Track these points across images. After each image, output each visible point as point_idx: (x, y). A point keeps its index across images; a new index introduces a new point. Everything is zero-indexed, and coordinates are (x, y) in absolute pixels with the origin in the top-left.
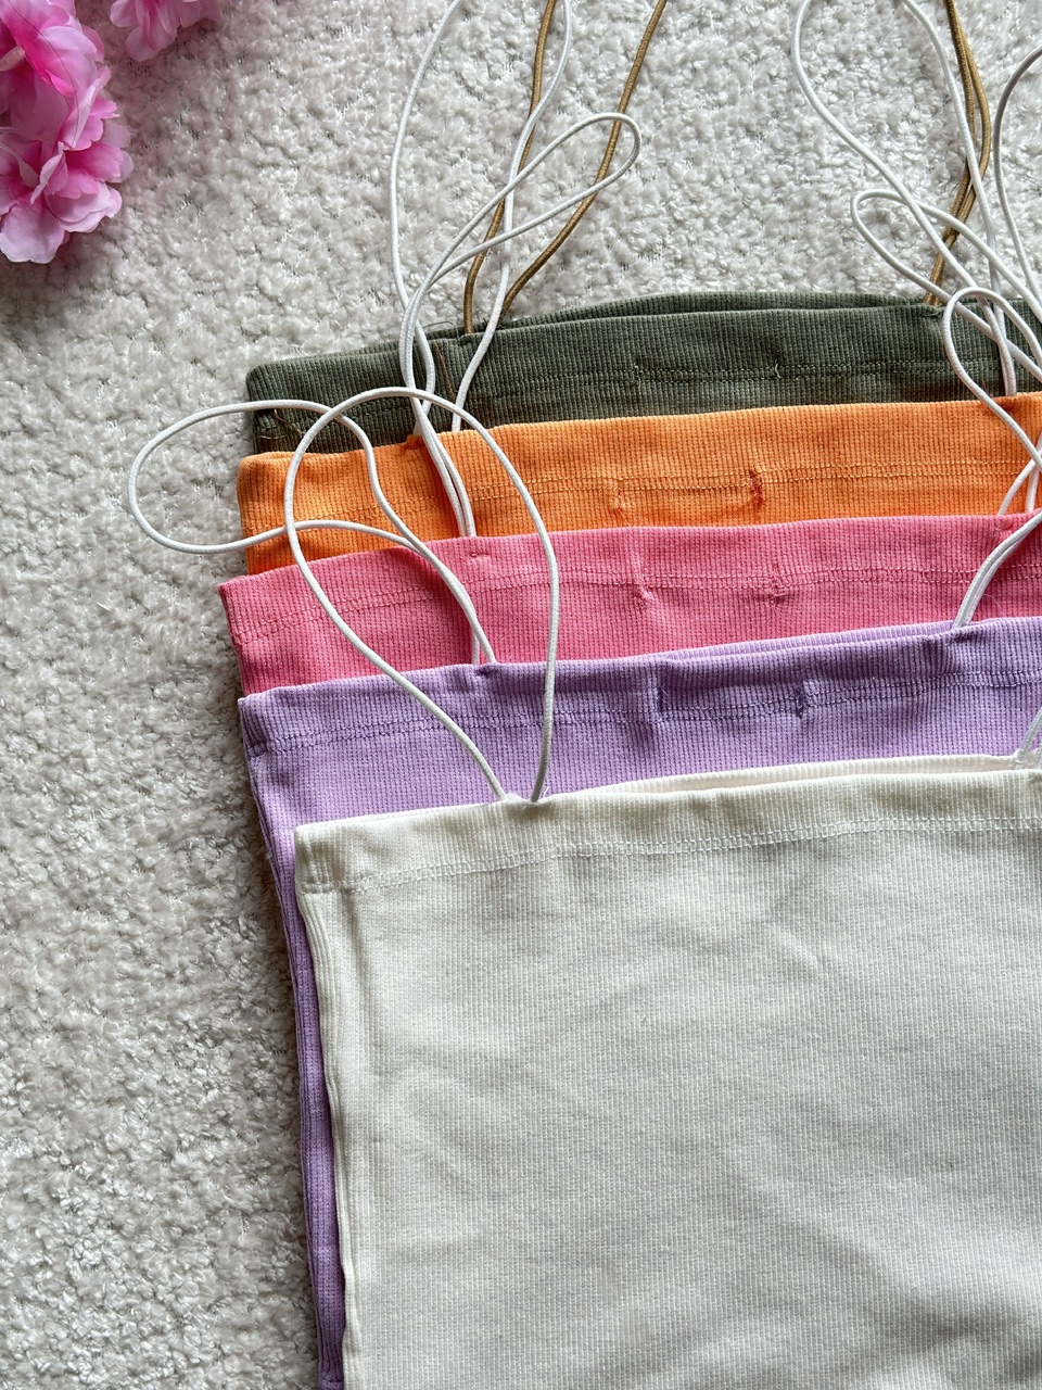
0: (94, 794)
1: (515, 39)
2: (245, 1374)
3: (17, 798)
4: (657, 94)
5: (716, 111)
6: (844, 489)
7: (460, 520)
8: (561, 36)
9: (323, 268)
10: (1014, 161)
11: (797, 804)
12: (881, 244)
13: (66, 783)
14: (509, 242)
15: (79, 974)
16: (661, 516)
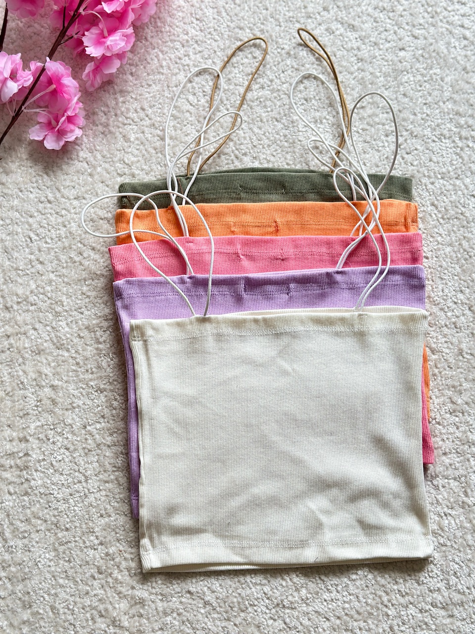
0: (65, 314)
1: (205, 90)
2: (107, 496)
3: (41, 314)
4: (249, 108)
5: (267, 114)
6: (303, 227)
7: (184, 232)
8: (219, 89)
9: (143, 156)
10: (358, 132)
11: (286, 321)
12: (317, 155)
13: (57, 310)
14: (201, 149)
15: (58, 369)
16: (247, 233)
